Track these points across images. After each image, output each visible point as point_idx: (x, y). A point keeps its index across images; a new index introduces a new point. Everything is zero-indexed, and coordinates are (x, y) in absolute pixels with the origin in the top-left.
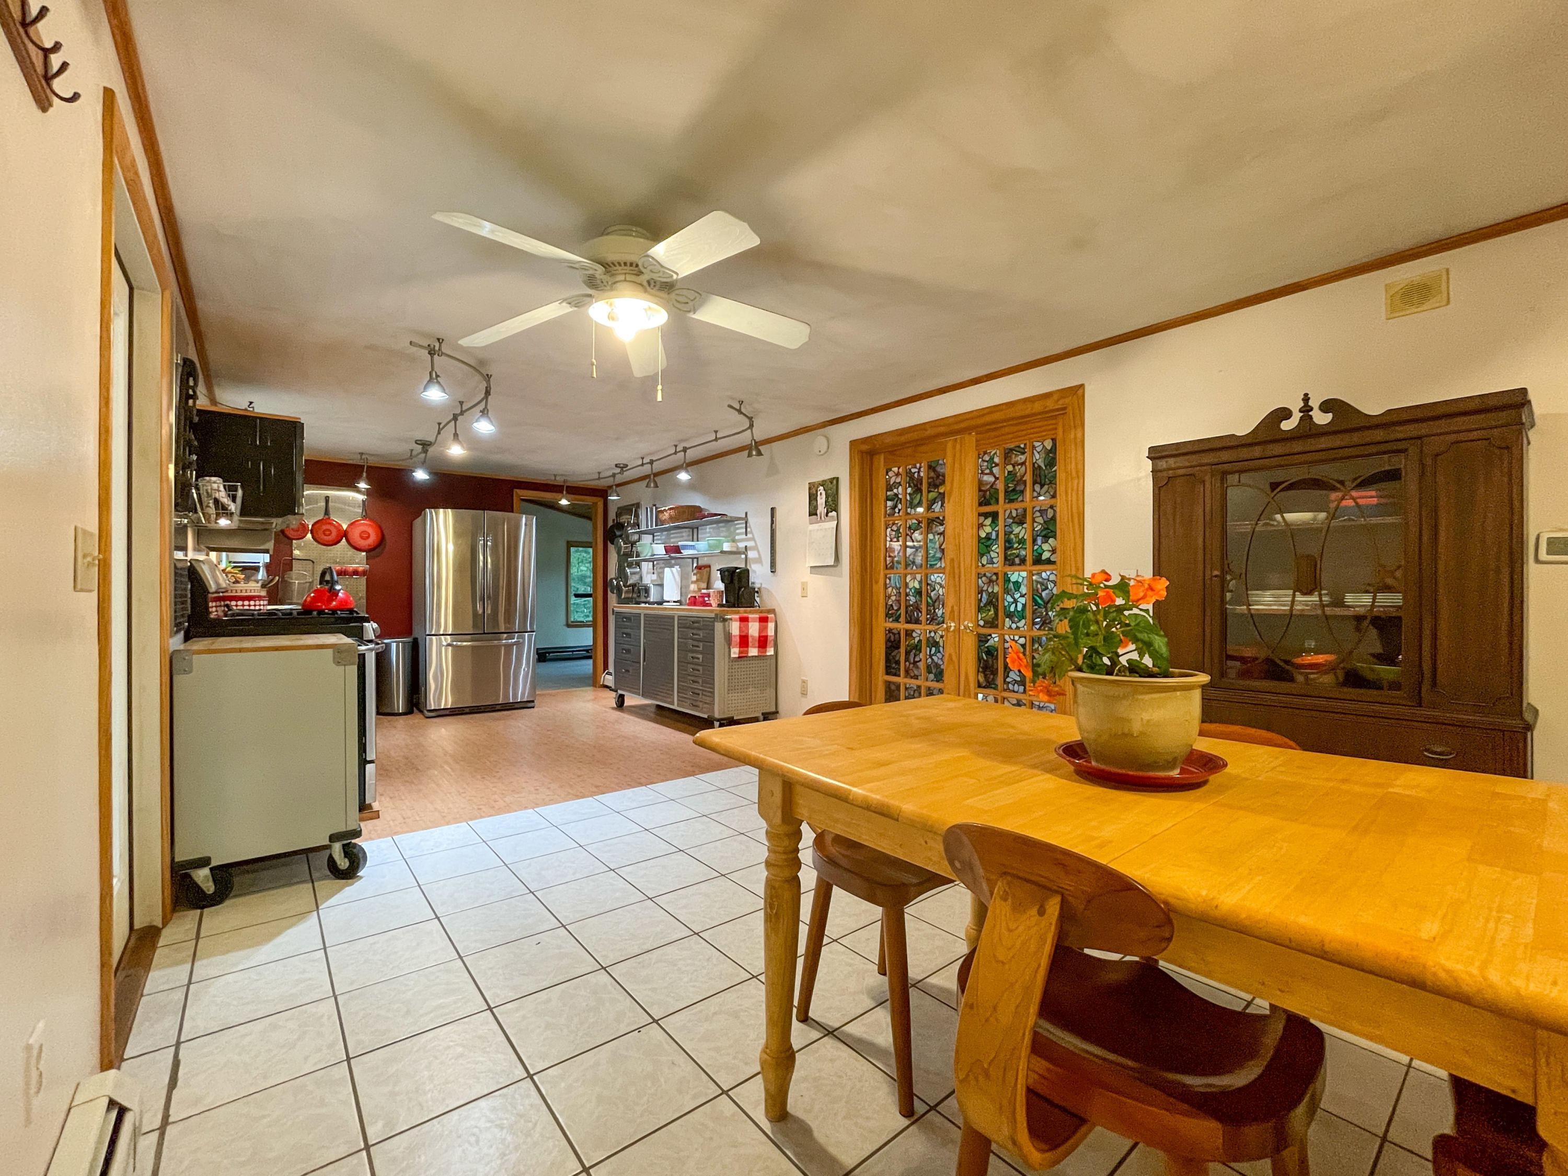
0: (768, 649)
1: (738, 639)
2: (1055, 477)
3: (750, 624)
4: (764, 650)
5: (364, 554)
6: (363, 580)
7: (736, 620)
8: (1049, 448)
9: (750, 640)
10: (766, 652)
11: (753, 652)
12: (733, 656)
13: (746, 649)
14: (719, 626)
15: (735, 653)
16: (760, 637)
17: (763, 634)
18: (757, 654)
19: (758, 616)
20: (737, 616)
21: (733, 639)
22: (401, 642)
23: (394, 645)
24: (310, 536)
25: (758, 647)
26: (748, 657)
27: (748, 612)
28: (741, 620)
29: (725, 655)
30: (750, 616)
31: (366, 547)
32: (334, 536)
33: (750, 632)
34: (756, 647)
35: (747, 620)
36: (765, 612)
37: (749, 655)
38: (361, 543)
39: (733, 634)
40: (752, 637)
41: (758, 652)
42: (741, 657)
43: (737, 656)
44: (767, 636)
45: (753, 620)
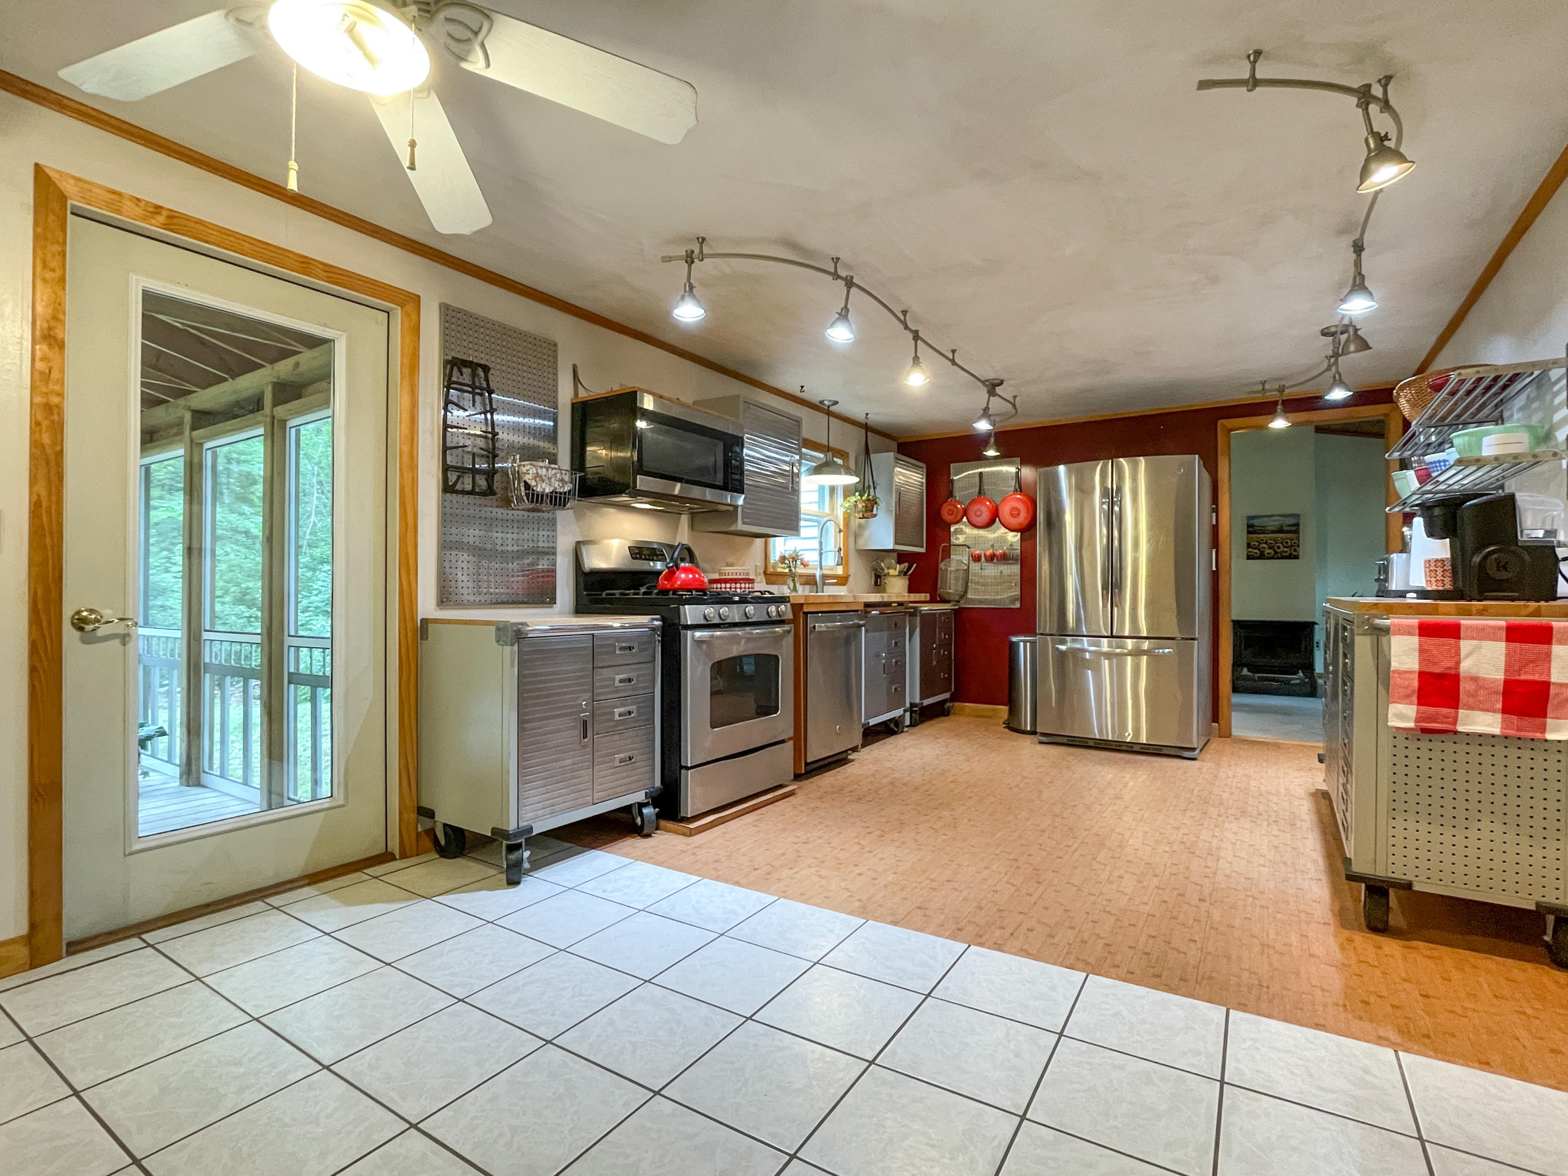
0: (1551, 722)
1: (1415, 684)
3: (1466, 645)
4: (1527, 721)
5: (1016, 534)
6: (1016, 568)
7: (1407, 631)
9: (1464, 686)
10: (1543, 729)
11: (1483, 722)
12: (1394, 722)
13: (1447, 710)
14: (1363, 645)
15: (1401, 717)
16: (1507, 683)
17: (1527, 677)
18: (1497, 731)
19: (1503, 623)
20: (1414, 621)
21: (1395, 680)
22: (1028, 641)
23: (1022, 644)
24: (965, 519)
25: (1505, 711)
26: (1456, 732)
27: (1468, 613)
28: (1425, 630)
29: (1380, 717)
30: (1465, 622)
31: (1018, 527)
32: (985, 516)
33: (1466, 666)
34: (1494, 711)
35: (1453, 632)
36: (1537, 613)
37: (1460, 728)
38: (1014, 522)
39: (1395, 665)
40: (1475, 679)
41: (1504, 724)
42: (1424, 731)
43: (1411, 725)
44: (1546, 685)
45: (1483, 634)
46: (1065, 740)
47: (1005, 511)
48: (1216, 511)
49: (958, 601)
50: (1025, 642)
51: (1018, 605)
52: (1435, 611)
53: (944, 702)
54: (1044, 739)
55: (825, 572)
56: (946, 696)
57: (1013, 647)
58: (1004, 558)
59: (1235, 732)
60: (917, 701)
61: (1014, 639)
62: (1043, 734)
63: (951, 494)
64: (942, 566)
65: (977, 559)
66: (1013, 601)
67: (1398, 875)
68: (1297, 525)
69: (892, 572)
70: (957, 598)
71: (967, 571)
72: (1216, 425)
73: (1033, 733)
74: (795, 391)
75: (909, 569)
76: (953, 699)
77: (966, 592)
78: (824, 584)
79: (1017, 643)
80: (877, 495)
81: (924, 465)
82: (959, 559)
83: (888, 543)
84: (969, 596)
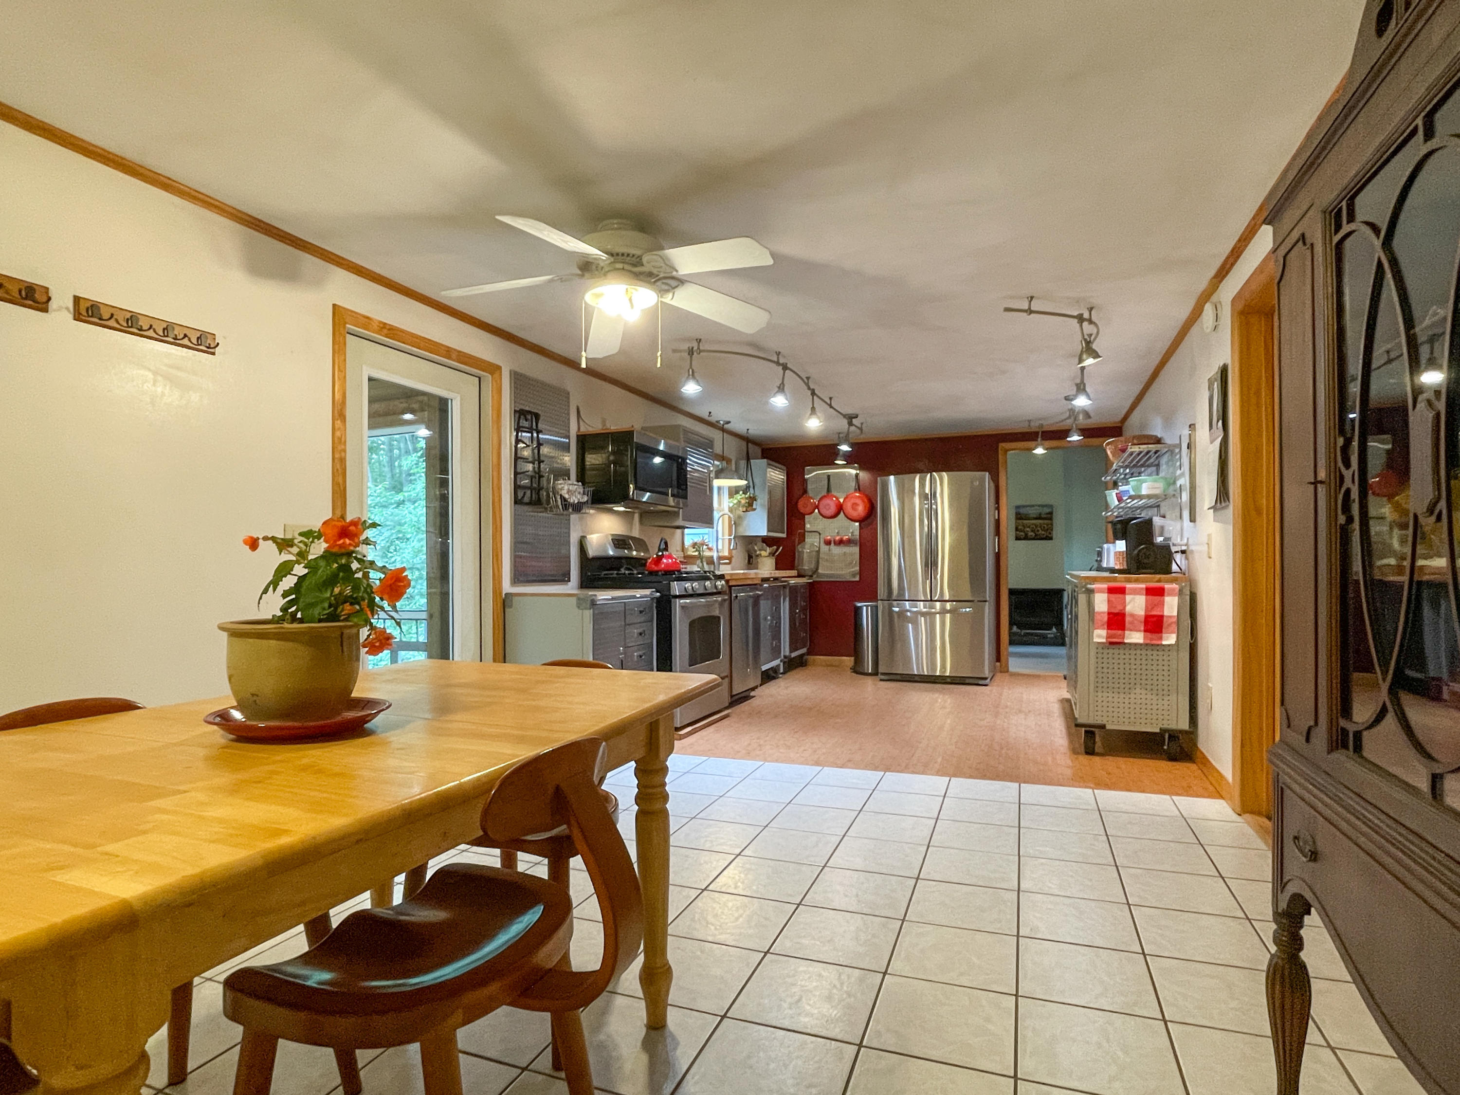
0: (1164, 635)
1: (1106, 619)
3: (1128, 598)
4: (1154, 636)
5: (857, 524)
6: (856, 549)
7: (1101, 591)
9: (1128, 619)
10: (1161, 639)
11: (1136, 637)
12: (1096, 640)
13: (1120, 632)
14: (1082, 598)
15: (1099, 636)
16: (1146, 616)
17: (1154, 613)
18: (1141, 641)
19: (1143, 586)
20: (1105, 586)
21: (1097, 617)
22: (870, 606)
23: (865, 608)
24: (816, 511)
25: (1145, 631)
26: (1125, 644)
27: (1129, 581)
28: (1111, 591)
29: (1090, 636)
30: (1128, 586)
31: (858, 518)
32: (832, 510)
33: (1129, 609)
34: (1140, 631)
35: (1122, 591)
36: (1159, 581)
37: (1126, 641)
38: (854, 514)
39: (1097, 609)
40: (1132, 615)
41: (1145, 638)
42: (1111, 643)
43: (1104, 640)
44: (1162, 616)
45: (1135, 592)
46: (898, 677)
47: (848, 507)
48: (998, 509)
49: (811, 576)
50: (867, 606)
51: (857, 579)
52: (1115, 580)
53: (802, 656)
54: (883, 677)
55: (721, 554)
56: (804, 651)
57: (857, 611)
58: (849, 542)
59: (1011, 669)
60: (787, 654)
61: (859, 605)
62: (883, 674)
63: (805, 491)
64: (799, 548)
65: (828, 543)
66: (854, 575)
67: (1099, 722)
68: (1051, 513)
69: (763, 553)
70: (810, 573)
71: (818, 552)
72: (998, 447)
73: (875, 673)
74: (705, 415)
75: (777, 550)
76: (809, 653)
77: (817, 569)
78: (720, 564)
79: (861, 607)
80: (757, 494)
81: (785, 468)
82: (812, 542)
83: (763, 532)
84: (820, 571)
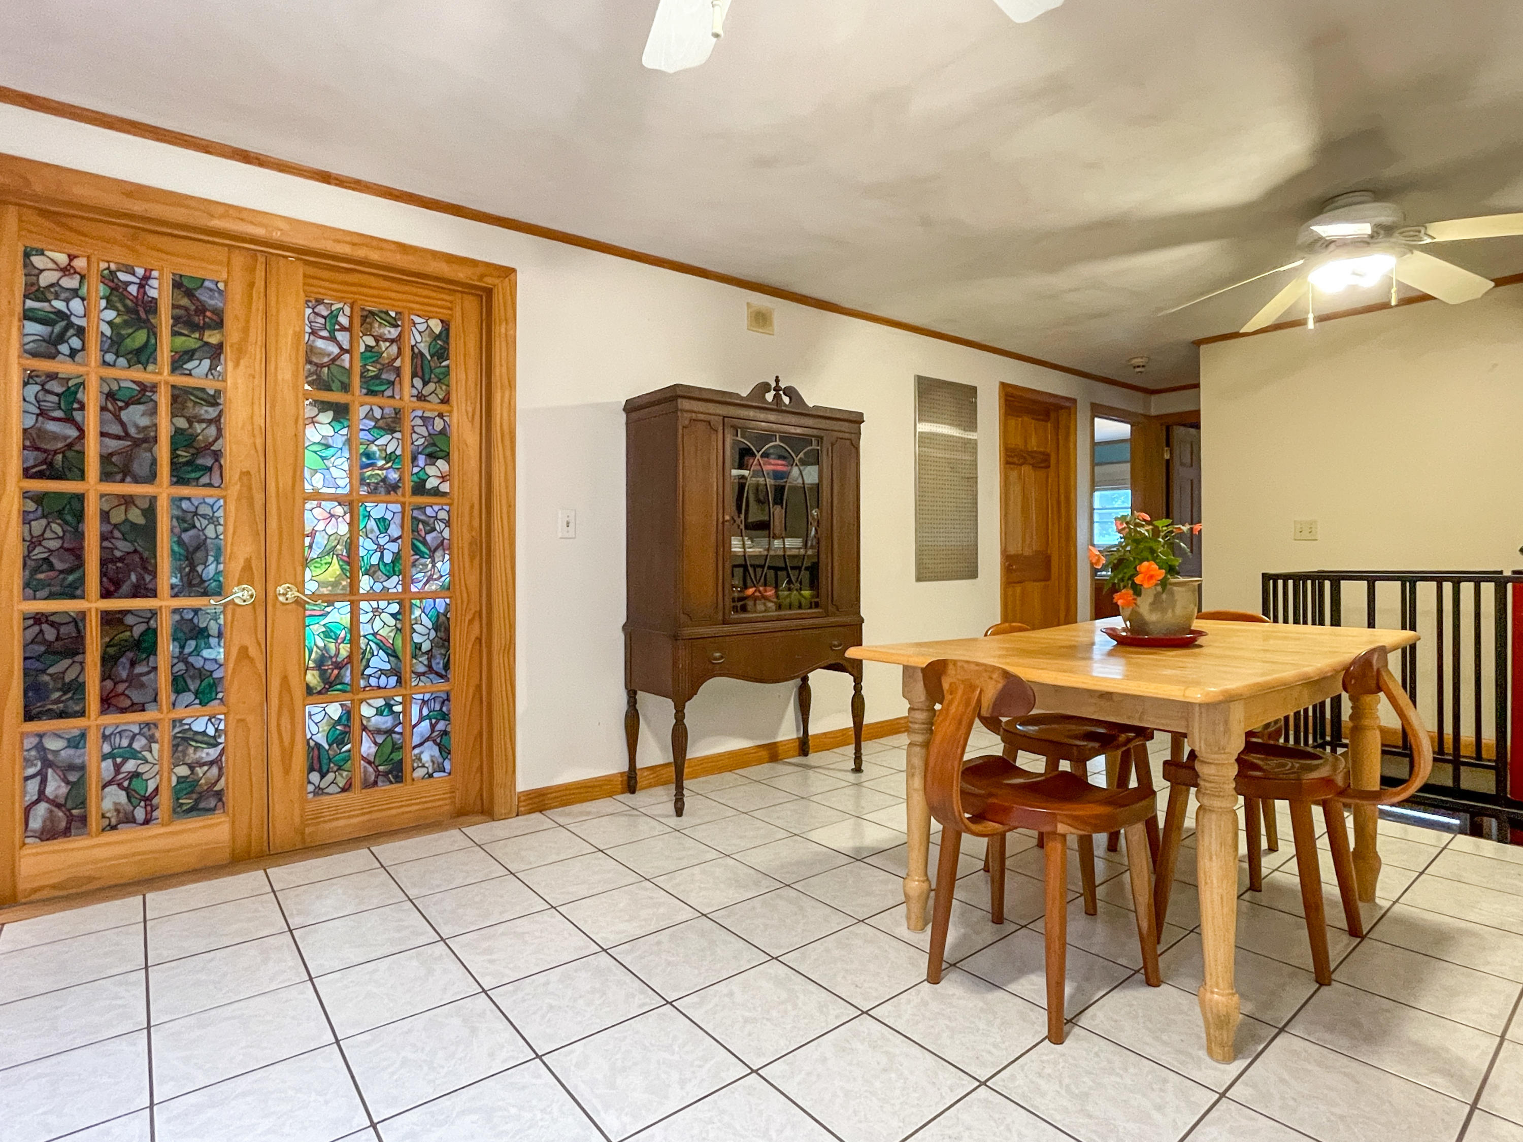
2: (447, 374)
8: (437, 330)
